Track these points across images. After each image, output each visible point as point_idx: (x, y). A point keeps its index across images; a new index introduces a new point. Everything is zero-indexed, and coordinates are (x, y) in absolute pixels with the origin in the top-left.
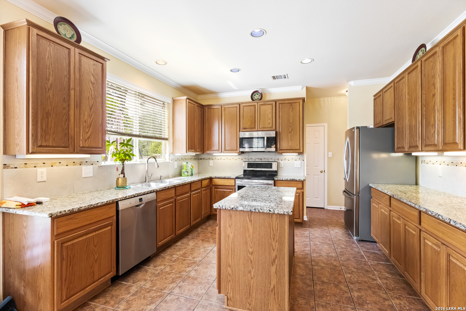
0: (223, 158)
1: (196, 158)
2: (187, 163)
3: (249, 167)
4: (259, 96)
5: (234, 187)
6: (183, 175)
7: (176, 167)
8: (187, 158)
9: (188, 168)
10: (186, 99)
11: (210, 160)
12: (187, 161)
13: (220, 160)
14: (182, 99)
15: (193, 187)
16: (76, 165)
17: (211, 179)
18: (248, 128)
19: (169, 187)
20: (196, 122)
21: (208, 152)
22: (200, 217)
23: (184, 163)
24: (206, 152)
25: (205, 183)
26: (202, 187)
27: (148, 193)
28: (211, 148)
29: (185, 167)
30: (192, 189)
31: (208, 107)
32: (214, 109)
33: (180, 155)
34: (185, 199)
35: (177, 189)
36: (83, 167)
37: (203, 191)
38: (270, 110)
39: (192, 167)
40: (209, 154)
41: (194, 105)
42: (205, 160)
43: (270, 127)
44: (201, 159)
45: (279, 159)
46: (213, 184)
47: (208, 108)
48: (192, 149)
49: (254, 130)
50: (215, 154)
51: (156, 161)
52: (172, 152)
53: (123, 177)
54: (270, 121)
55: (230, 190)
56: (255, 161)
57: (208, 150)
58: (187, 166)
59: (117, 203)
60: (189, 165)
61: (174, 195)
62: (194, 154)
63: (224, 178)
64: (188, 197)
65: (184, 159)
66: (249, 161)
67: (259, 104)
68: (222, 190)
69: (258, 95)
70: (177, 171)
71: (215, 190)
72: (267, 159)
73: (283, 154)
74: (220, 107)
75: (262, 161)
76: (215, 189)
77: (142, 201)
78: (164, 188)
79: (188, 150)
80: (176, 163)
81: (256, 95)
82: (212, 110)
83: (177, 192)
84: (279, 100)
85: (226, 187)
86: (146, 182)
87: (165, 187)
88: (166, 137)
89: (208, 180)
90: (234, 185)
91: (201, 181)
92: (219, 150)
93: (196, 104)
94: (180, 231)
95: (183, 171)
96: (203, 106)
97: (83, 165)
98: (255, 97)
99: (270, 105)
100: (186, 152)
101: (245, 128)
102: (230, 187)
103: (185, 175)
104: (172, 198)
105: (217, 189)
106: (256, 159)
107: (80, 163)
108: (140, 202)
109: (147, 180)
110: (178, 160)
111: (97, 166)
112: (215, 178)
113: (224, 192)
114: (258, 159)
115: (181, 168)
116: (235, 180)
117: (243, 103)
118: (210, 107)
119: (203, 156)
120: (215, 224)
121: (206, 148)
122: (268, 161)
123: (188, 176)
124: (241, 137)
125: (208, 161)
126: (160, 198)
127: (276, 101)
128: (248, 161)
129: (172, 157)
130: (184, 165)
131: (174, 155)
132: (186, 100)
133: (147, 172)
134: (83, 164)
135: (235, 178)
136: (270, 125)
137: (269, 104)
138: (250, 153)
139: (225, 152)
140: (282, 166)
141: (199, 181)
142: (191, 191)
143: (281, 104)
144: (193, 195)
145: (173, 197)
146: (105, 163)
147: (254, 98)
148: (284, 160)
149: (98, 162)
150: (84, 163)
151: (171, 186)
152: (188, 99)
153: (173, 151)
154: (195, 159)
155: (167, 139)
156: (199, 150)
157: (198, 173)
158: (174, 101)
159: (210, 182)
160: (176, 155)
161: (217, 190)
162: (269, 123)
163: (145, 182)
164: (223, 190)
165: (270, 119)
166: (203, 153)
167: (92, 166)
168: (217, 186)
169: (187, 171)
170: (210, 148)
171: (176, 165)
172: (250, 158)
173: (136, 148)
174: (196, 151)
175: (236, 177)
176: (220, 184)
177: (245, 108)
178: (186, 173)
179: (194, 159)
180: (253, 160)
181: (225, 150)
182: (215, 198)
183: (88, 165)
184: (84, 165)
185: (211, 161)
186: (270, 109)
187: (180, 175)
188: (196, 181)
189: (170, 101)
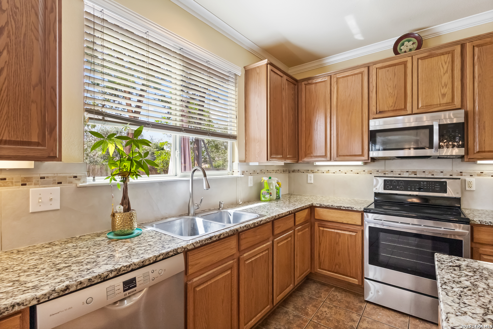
0: (332, 169)
1: (286, 170)
2: (270, 178)
3: (388, 187)
4: (413, 44)
5: (359, 227)
6: (263, 199)
7: (251, 184)
8: (270, 169)
9: (271, 187)
10: (267, 64)
11: (308, 172)
12: (270, 175)
13: (327, 172)
14: (260, 66)
15: (279, 227)
16: (10, 184)
17: (312, 208)
18: (389, 111)
19: (222, 237)
20: (286, 108)
21: (306, 160)
22: (293, 282)
23: (265, 179)
24: (302, 159)
25: (301, 217)
26: (297, 224)
27: (158, 259)
28: (312, 153)
29: (266, 186)
30: (277, 232)
31: (306, 82)
32: (316, 83)
33: (257, 164)
34: (261, 255)
35: (243, 236)
36: (31, 189)
37: (298, 232)
38: (447, 67)
39: (278, 186)
40: (308, 163)
41: (282, 77)
42: (300, 174)
43: (447, 104)
44: (294, 171)
45: (463, 174)
46: (316, 218)
47: (305, 84)
48: (277, 154)
49: (403, 112)
50: (317, 163)
51: (205, 175)
52: (244, 159)
53: (122, 211)
54: (446, 90)
55: (351, 233)
56: (399, 176)
57: (306, 156)
58: (269, 184)
59: (33, 309)
60: (274, 182)
61: (234, 251)
62: (282, 163)
63: (339, 209)
64: (268, 249)
65: (263, 171)
66: (387, 175)
67: (415, 58)
68: (333, 230)
69: (411, 42)
70: (254, 192)
71: (319, 229)
72: (430, 173)
73: (479, 162)
74: (327, 79)
75: (418, 176)
76: (319, 227)
77: (135, 286)
78: (207, 239)
79: (271, 155)
80: (250, 178)
81: (406, 43)
82: (314, 85)
83: (242, 242)
84: (471, 40)
85: (342, 226)
86: (190, 215)
87: (211, 238)
88: (235, 133)
89: (306, 211)
90: (360, 223)
91: (294, 213)
92: (325, 156)
93: (285, 77)
94: (250, 323)
95: (262, 191)
96: (296, 81)
97: (31, 184)
98: (402, 48)
99: (446, 56)
100: (267, 160)
101: (380, 112)
102: (352, 228)
103: (266, 200)
104: (231, 257)
105: (324, 227)
106: (403, 172)
107: (22, 181)
108: (124, 291)
109: (192, 212)
110: (254, 172)
111: (74, 185)
112: (321, 207)
113: (338, 236)
114: (407, 172)
115: (260, 186)
116: (362, 215)
117: (375, 63)
118: (310, 82)
119: (297, 167)
120: (321, 297)
121: (302, 153)
122: (433, 176)
123: (270, 200)
124: (371, 129)
125: (305, 174)
126: (196, 264)
127: (462, 44)
128: (385, 175)
129: (245, 168)
130: (265, 181)
131: (248, 164)
132: (267, 67)
133: (192, 196)
134: (33, 183)
135: (362, 210)
136: (447, 99)
137: (443, 54)
138: (387, 161)
139: (337, 159)
140: (471, 189)
141: (290, 214)
142: (275, 236)
143: (478, 46)
144: (278, 243)
145: (233, 255)
146: (94, 180)
147: (401, 50)
148: (478, 175)
149: (75, 177)
150: (34, 181)
151: (227, 233)
152: (271, 64)
153: (246, 158)
154: (284, 172)
155: (234, 137)
156: (290, 156)
157: (289, 194)
158: (248, 72)
159: (311, 213)
160: (251, 164)
161: (323, 230)
162: (444, 95)
163: (188, 215)
164: (336, 231)
165: (446, 85)
166: (297, 162)
167: (58, 188)
168: (323, 222)
169: (270, 192)
170: (309, 152)
171: (251, 181)
172: (387, 171)
173: (176, 152)
174: (284, 158)
175: (365, 209)
176: (330, 219)
177: (380, 72)
178: (268, 196)
179: (282, 172)
180: (396, 174)
181: (338, 155)
182: (320, 244)
183: (47, 184)
184: (35, 184)
185: (311, 175)
186: (446, 63)
187: (258, 199)
188: (283, 215)
189: (240, 72)
